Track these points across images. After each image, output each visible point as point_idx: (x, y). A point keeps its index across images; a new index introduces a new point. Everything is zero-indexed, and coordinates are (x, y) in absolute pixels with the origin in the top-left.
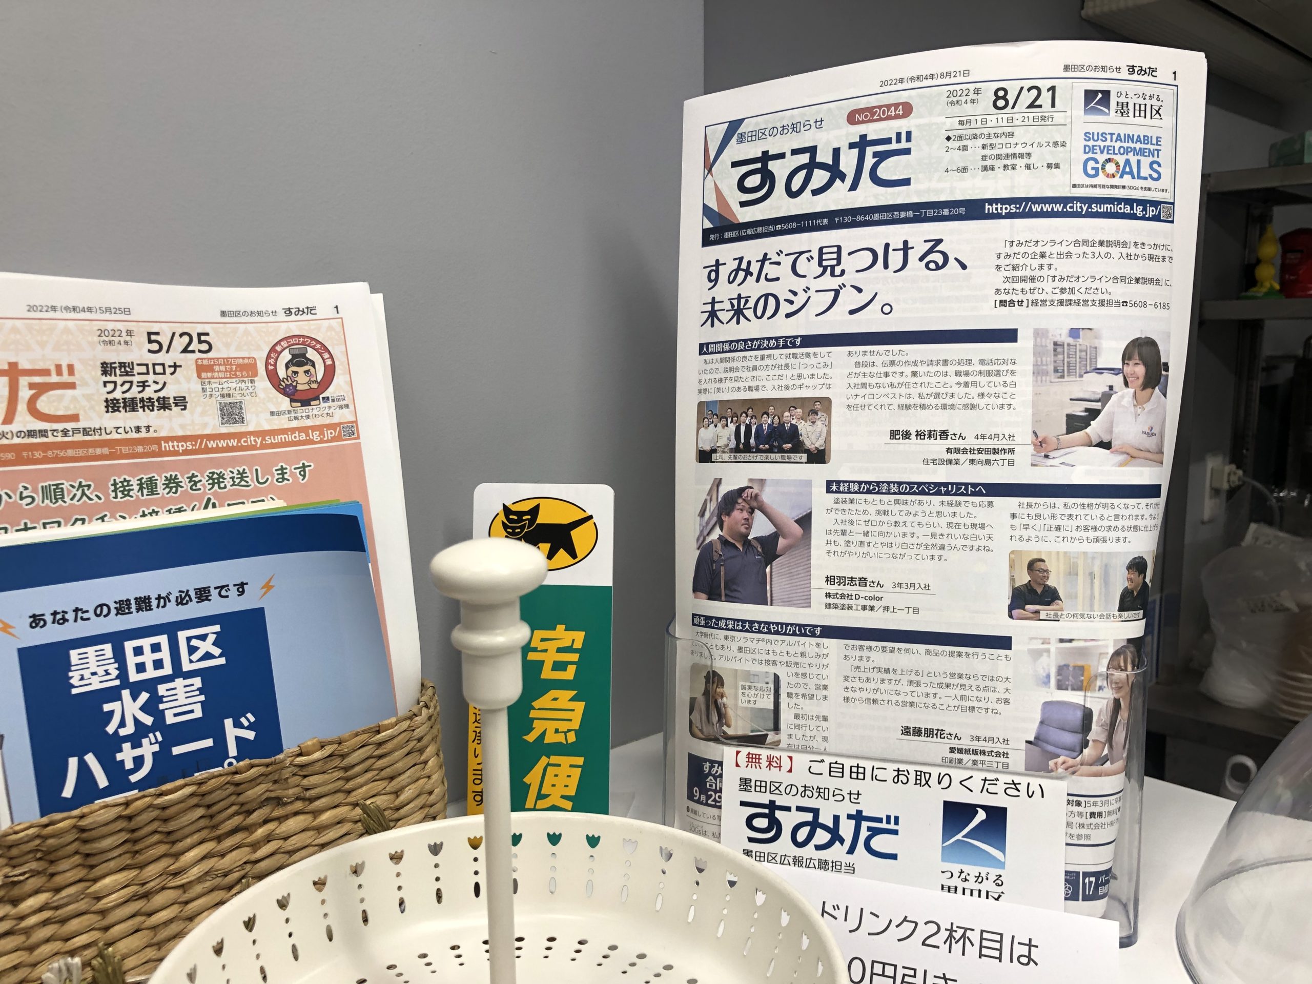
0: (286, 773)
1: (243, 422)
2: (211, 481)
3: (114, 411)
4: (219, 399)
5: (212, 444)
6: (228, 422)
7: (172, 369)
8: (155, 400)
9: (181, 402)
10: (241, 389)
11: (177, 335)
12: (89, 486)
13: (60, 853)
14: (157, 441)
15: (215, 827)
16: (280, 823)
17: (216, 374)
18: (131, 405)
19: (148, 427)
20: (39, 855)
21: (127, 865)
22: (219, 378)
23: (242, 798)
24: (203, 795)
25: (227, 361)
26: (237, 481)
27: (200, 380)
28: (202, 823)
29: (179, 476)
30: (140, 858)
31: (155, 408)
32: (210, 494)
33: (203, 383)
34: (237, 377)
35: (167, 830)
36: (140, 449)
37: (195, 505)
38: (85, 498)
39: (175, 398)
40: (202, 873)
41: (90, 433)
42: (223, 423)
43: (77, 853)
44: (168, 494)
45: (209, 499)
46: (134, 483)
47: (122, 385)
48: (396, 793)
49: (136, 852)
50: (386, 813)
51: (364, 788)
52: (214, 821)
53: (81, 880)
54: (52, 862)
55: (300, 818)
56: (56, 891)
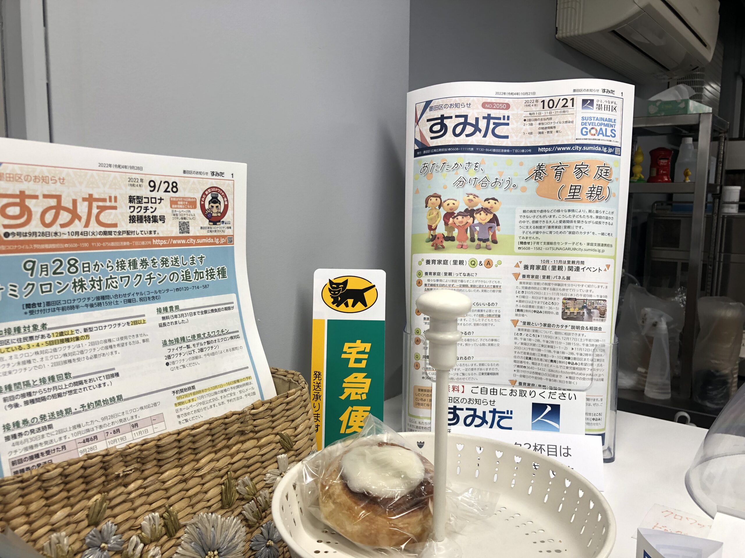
0: (247, 418)
13: (149, 459)
15: (214, 446)
16: (243, 444)
20: (139, 460)
21: (176, 465)
24: (211, 430)
28: (210, 444)
30: (182, 462)
35: (194, 447)
40: (210, 469)
43: (155, 459)
48: (296, 428)
49: (180, 459)
50: (291, 438)
51: (280, 426)
52: (215, 443)
53: (156, 473)
54: (143, 464)
55: (252, 441)
56: (145, 479)
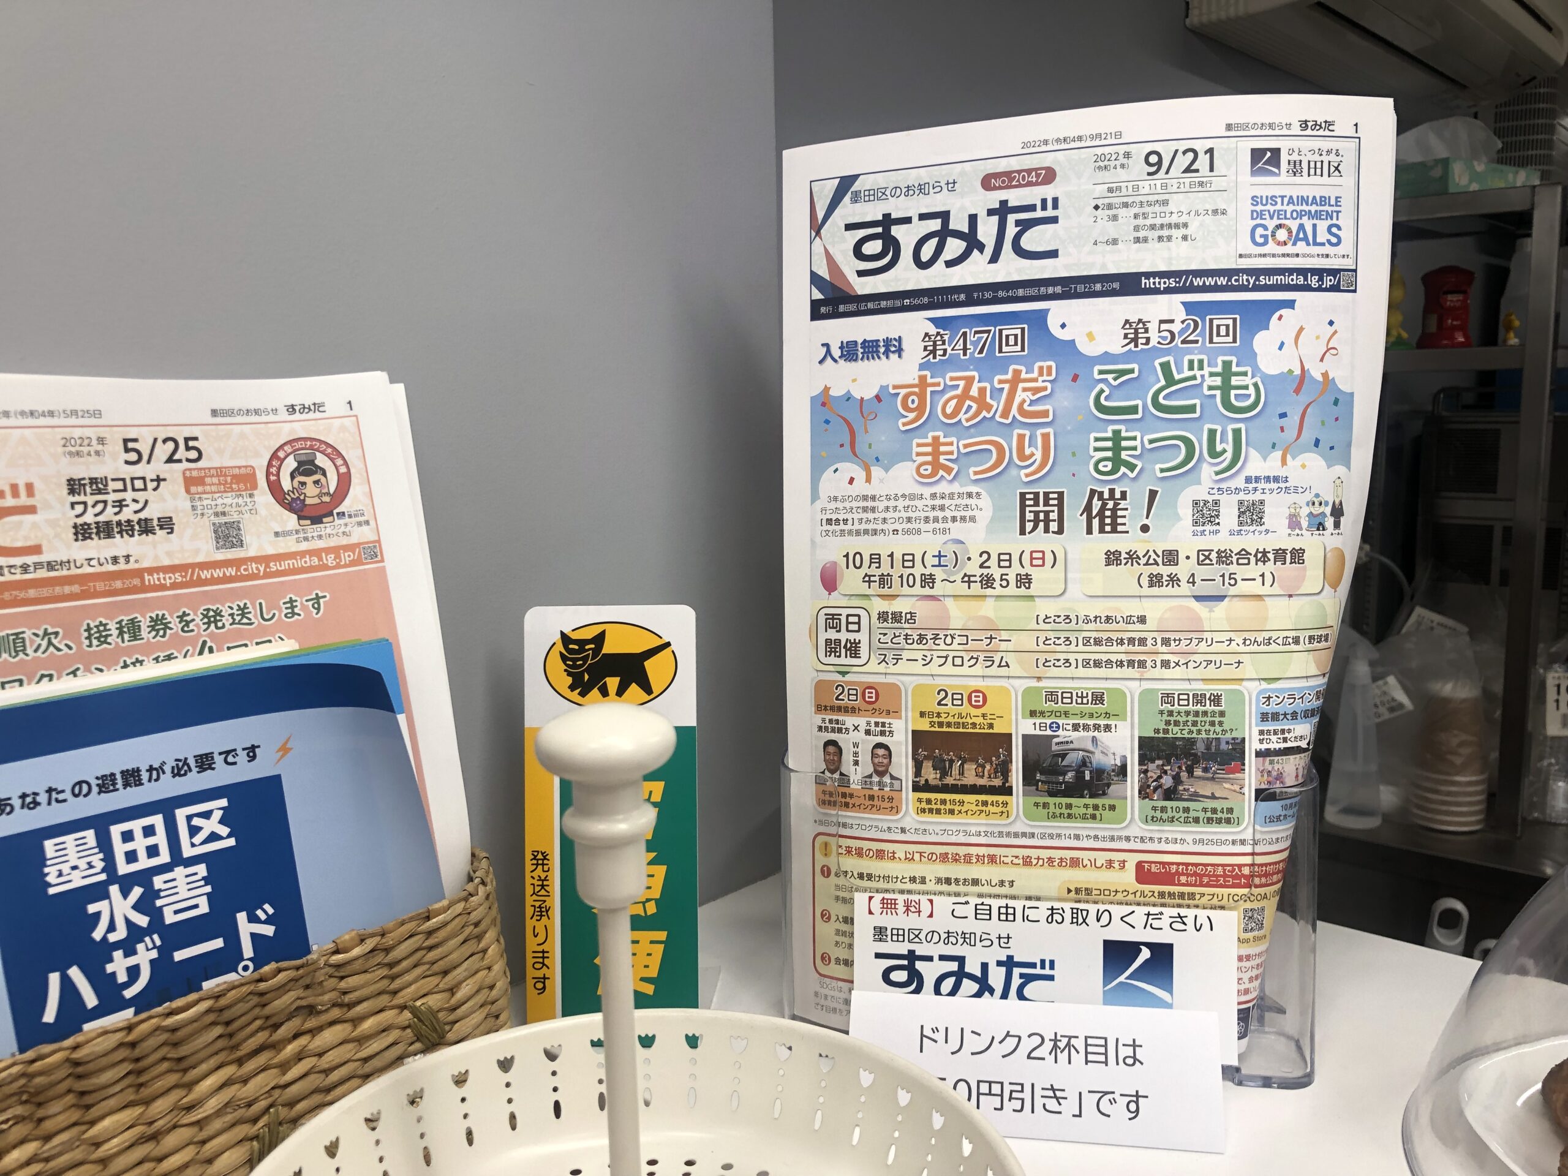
0: (320, 976)
1: (242, 546)
2: (206, 620)
3: (85, 539)
4: (212, 518)
5: (205, 574)
6: (224, 547)
7: (155, 484)
8: (135, 523)
9: (167, 524)
10: (238, 505)
11: (159, 442)
12: (56, 634)
13: (51, 1093)
14: (139, 573)
15: (235, 1047)
16: (314, 1036)
17: (208, 488)
18: (106, 530)
19: (127, 557)
20: (24, 1097)
21: (131, 1102)
22: (212, 493)
23: (267, 1010)
24: (221, 1010)
25: (220, 472)
26: (238, 618)
27: (188, 496)
28: (221, 1044)
29: (167, 616)
30: (146, 1092)
31: (136, 533)
32: (205, 636)
33: (192, 500)
34: (232, 491)
35: (178, 1056)
36: (118, 584)
37: (188, 650)
38: (51, 649)
39: (159, 519)
40: (222, 1105)
41: (56, 567)
42: (217, 548)
43: (69, 1091)
44: (154, 638)
45: (205, 642)
46: (113, 626)
47: (93, 506)
48: (452, 991)
49: (141, 1085)
50: (441, 1015)
51: (413, 987)
52: (235, 1040)
53: (75, 1124)
54: (39, 1105)
55: (338, 1028)
56: (47, 1138)
